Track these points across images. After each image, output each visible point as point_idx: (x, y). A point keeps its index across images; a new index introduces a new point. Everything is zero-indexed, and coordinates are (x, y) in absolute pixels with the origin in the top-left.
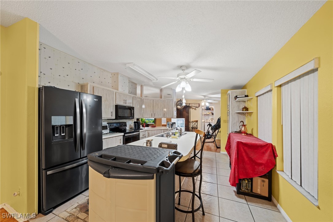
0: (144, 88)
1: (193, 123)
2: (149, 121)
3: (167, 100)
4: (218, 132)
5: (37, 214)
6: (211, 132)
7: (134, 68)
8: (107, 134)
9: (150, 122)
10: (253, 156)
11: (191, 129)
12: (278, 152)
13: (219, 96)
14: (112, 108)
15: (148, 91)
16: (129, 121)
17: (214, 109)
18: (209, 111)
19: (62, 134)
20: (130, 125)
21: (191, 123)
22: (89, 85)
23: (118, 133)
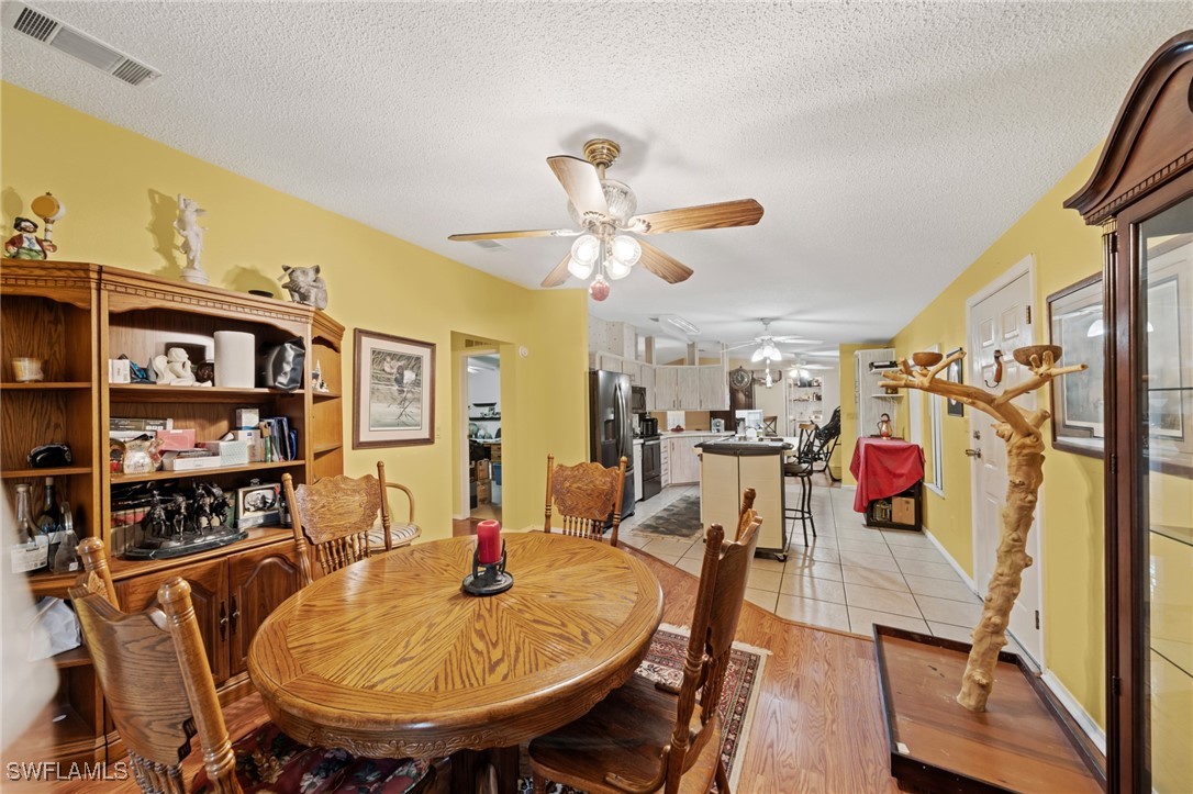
3: (707, 367)
4: (835, 444)
10: (890, 463)
12: (926, 456)
13: (837, 353)
17: (823, 385)
18: (809, 389)
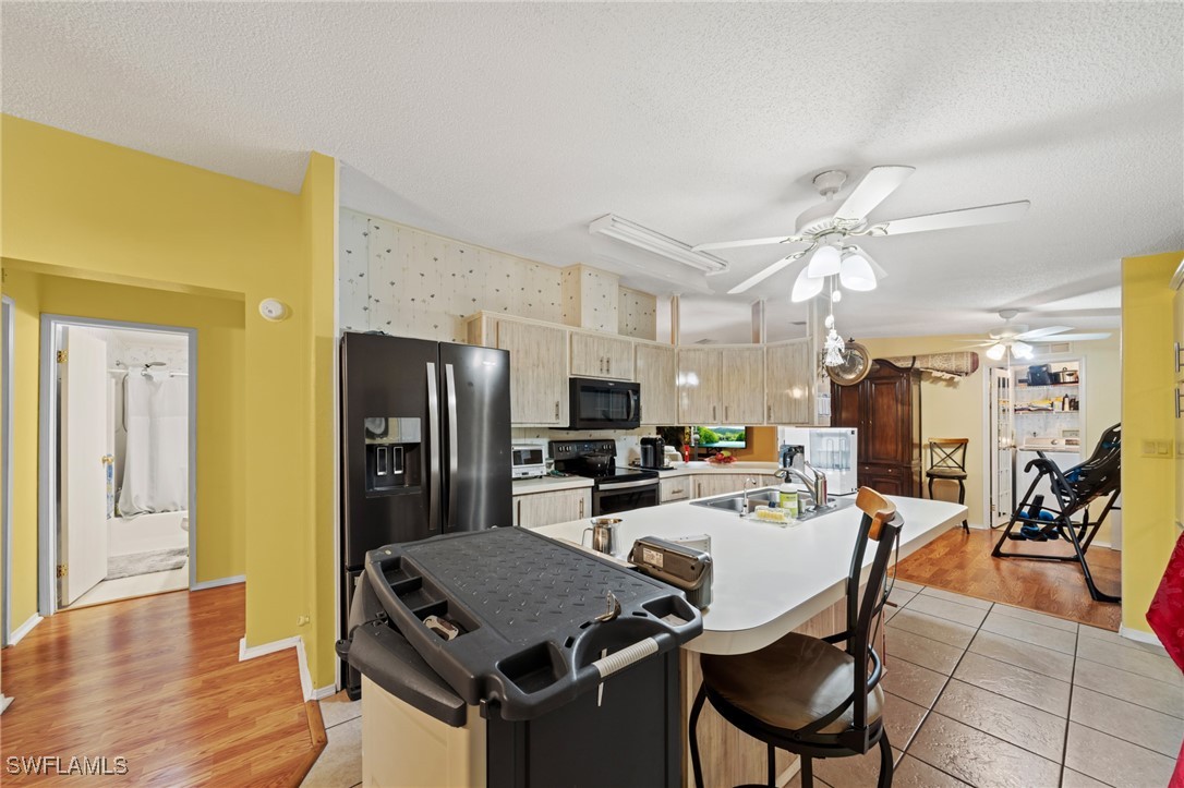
0: (684, 306)
1: (937, 450)
2: (724, 434)
3: (783, 346)
4: (1110, 507)
5: (339, 689)
6: (1052, 504)
7: (615, 231)
8: (541, 477)
9: (727, 439)
11: (926, 480)
14: (558, 389)
15: (698, 319)
16: (626, 434)
17: (1084, 380)
18: (1051, 388)
19: (396, 472)
20: (632, 452)
21: (926, 453)
22: (484, 318)
23: (578, 477)
